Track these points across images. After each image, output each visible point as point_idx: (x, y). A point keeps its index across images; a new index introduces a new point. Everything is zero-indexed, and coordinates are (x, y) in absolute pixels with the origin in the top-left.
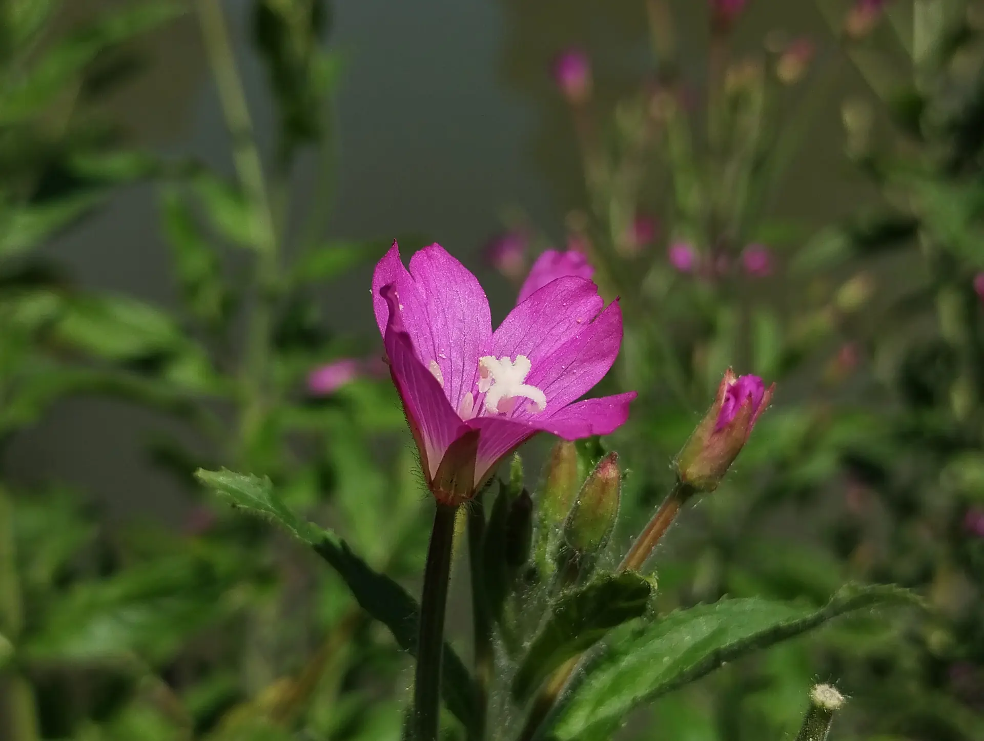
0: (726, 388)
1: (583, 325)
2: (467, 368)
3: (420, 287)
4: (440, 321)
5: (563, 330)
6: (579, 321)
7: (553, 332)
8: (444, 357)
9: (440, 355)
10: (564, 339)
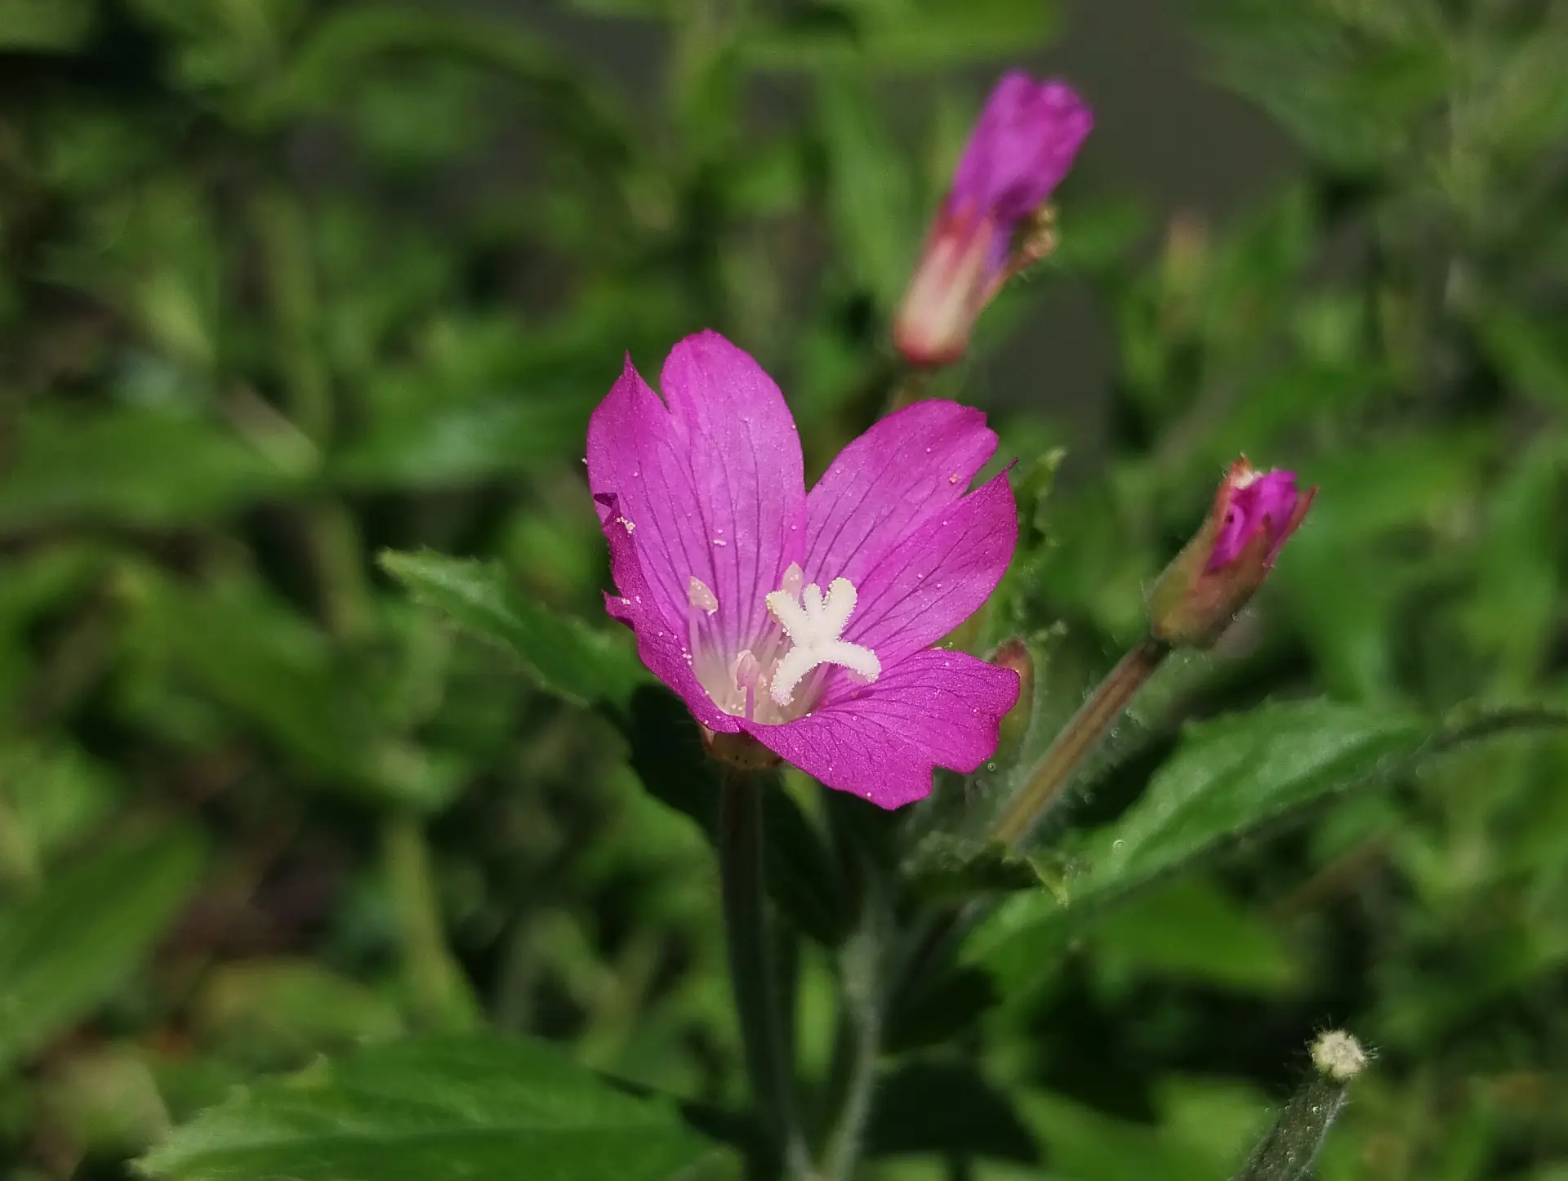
0: (1229, 495)
1: (961, 485)
2: (764, 555)
3: (677, 424)
4: (716, 479)
5: (925, 494)
6: (953, 481)
7: (908, 496)
8: (723, 543)
9: (716, 542)
10: (928, 512)
